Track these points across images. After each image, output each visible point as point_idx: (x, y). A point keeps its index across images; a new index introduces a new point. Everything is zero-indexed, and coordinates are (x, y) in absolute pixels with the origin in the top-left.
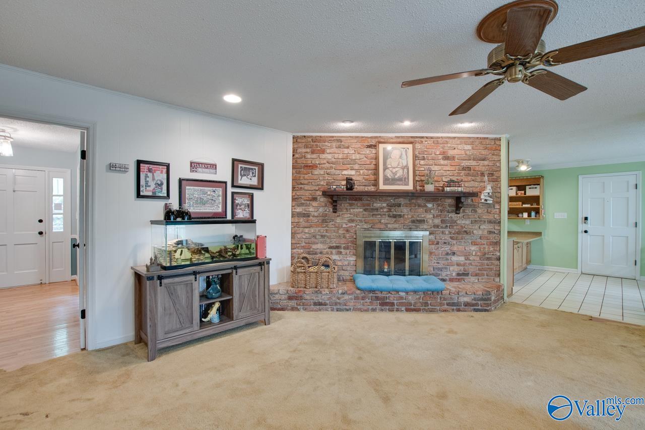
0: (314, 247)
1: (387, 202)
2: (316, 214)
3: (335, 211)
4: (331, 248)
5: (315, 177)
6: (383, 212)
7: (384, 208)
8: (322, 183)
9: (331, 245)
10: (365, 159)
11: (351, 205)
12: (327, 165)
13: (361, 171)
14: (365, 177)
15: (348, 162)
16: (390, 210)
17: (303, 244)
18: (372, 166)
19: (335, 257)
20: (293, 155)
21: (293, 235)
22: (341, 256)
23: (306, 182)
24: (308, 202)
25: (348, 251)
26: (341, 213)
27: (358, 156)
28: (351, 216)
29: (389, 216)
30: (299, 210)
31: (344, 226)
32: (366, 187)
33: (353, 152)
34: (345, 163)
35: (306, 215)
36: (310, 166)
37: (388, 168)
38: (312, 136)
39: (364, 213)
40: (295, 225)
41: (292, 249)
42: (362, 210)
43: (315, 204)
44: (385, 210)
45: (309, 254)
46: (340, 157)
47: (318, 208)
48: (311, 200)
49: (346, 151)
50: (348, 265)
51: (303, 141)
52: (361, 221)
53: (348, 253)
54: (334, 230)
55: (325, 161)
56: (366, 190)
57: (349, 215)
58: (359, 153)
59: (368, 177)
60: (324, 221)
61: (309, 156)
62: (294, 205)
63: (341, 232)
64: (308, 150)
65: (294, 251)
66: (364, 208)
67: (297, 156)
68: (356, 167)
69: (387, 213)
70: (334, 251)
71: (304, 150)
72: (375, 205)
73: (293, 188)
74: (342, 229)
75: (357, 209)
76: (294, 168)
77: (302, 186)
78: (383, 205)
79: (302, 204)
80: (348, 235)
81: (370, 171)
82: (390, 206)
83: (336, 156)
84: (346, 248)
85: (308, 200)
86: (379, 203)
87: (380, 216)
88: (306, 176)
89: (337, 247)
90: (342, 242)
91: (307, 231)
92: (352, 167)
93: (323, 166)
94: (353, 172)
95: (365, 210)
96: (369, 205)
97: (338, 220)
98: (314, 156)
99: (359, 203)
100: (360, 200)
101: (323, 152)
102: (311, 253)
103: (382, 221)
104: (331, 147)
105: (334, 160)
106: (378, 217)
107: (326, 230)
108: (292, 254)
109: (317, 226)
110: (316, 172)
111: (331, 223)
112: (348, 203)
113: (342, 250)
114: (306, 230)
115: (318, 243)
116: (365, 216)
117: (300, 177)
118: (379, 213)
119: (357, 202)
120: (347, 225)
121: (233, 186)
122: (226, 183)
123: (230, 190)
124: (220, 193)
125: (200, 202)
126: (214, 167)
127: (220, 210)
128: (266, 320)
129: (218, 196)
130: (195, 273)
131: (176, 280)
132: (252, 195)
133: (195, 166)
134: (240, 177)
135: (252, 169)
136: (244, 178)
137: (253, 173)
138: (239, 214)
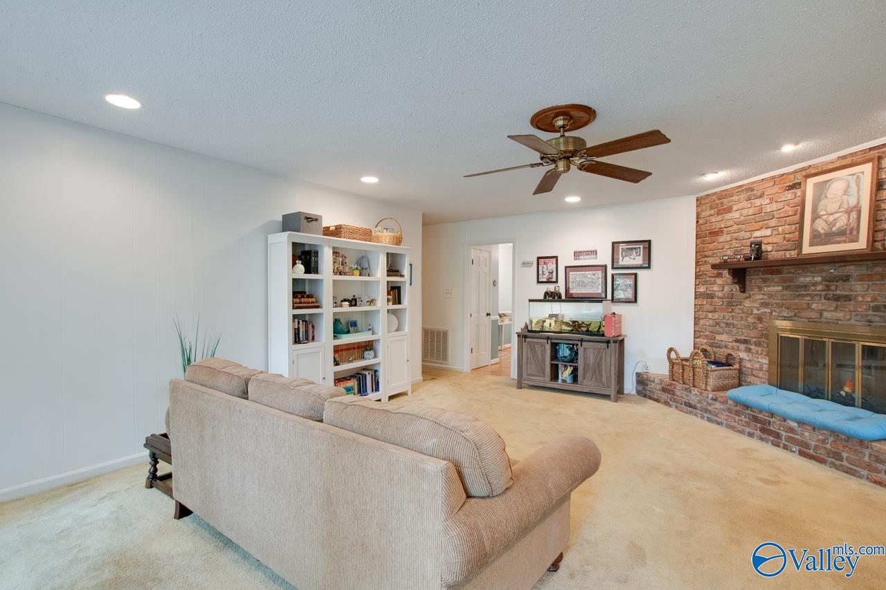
0: (718, 337)
1: (824, 274)
2: (720, 294)
3: (743, 290)
4: (737, 341)
5: (720, 246)
6: (815, 290)
7: (815, 284)
8: (728, 253)
9: (739, 338)
10: (787, 208)
11: (765, 281)
12: (735, 227)
13: (780, 229)
14: (786, 236)
15: (761, 218)
16: (828, 288)
17: (707, 333)
18: (797, 217)
19: (743, 355)
20: (697, 222)
21: (697, 320)
22: (750, 354)
23: (710, 253)
24: (712, 279)
25: (760, 349)
26: (752, 293)
27: (774, 206)
28: (765, 297)
29: (827, 298)
30: (702, 289)
31: (755, 311)
32: (788, 253)
33: (768, 201)
34: (757, 219)
35: (710, 296)
36: (715, 232)
37: (819, 217)
38: (716, 193)
39: (786, 292)
40: (698, 308)
41: (694, 338)
42: (780, 288)
43: (719, 281)
44: (819, 288)
45: (712, 345)
46: (750, 213)
47: (723, 285)
48: (715, 277)
49: (758, 202)
50: (761, 369)
51: (707, 201)
52: (780, 306)
53: (760, 352)
54: (742, 317)
55: (731, 223)
56: (788, 256)
57: (761, 297)
58: (777, 202)
59: (791, 236)
60: (730, 304)
61: (713, 219)
62: (697, 283)
63: (751, 320)
64: (712, 212)
65: (697, 340)
66: (785, 285)
67: (701, 221)
68: (773, 223)
69: (824, 293)
70: (742, 346)
71: (708, 213)
72: (802, 279)
73: (697, 263)
74: (751, 317)
75: (774, 286)
76: (697, 237)
77: (706, 259)
78: (815, 279)
79: (706, 283)
80: (761, 325)
81: (794, 227)
82: (830, 280)
83: (745, 212)
84: (758, 344)
85: (712, 277)
86: (809, 276)
87: (809, 298)
88: (711, 246)
89: (745, 342)
90: (752, 335)
91: (710, 317)
92: (767, 224)
93: (729, 229)
94: (768, 232)
95: (786, 288)
96: (791, 280)
97: (747, 303)
98: (719, 218)
99: (776, 278)
100: (779, 272)
101: (729, 210)
102: (714, 345)
103: (814, 306)
104: (739, 201)
105: (742, 218)
106: (806, 298)
107: (732, 316)
108: (694, 344)
109: (722, 310)
110: (721, 239)
111: (739, 307)
112: (762, 278)
113: (753, 347)
114: (710, 315)
115: (722, 334)
116: (785, 298)
117: (704, 248)
118: (810, 292)
119: (774, 276)
120: (758, 310)
121: (613, 268)
122: (605, 266)
123: (610, 272)
124: (600, 276)
125: (582, 284)
126: (594, 252)
127: (600, 291)
128: (612, 396)
129: (599, 278)
130: (548, 338)
131: (534, 340)
132: (636, 275)
133: (577, 254)
134: (621, 258)
135: (636, 248)
136: (626, 259)
137: (637, 252)
138: (620, 295)
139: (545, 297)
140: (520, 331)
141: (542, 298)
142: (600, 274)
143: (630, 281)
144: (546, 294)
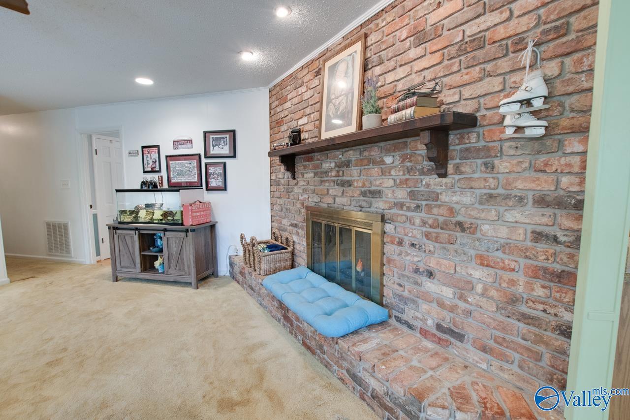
0: (283, 222)
1: (336, 160)
3: (294, 177)
4: (292, 225)
7: (332, 170)
9: (293, 222)
12: (289, 116)
13: (312, 116)
15: (302, 106)
16: (338, 174)
17: (278, 218)
19: (295, 238)
20: (270, 113)
21: (272, 206)
22: (299, 237)
25: (303, 233)
26: (298, 180)
28: (305, 183)
29: (338, 184)
30: (274, 177)
31: (300, 197)
34: (300, 108)
35: (278, 183)
36: (279, 122)
37: (331, 101)
39: (316, 179)
40: (272, 195)
41: (271, 222)
42: (313, 175)
44: (333, 174)
46: (296, 101)
49: (300, 90)
50: (304, 251)
51: (275, 92)
53: (303, 236)
54: (294, 203)
55: (287, 112)
57: (303, 183)
59: (317, 123)
60: (288, 190)
61: (278, 109)
62: (271, 171)
63: (298, 205)
64: (278, 102)
65: (273, 224)
66: (315, 171)
67: (272, 112)
68: (308, 110)
69: (336, 179)
70: (294, 230)
71: (275, 104)
72: (324, 166)
74: (298, 202)
75: (309, 173)
76: (270, 128)
78: (331, 165)
82: (339, 166)
84: (302, 228)
86: (328, 162)
87: (328, 184)
90: (299, 220)
91: (278, 203)
94: (306, 119)
95: (316, 175)
96: (318, 167)
97: (296, 190)
98: (281, 108)
99: (311, 164)
100: (312, 159)
101: (286, 100)
103: (331, 192)
104: (291, 91)
105: (292, 107)
106: (326, 184)
109: (284, 196)
111: (292, 193)
112: (303, 166)
113: (299, 230)
114: (278, 201)
115: (285, 218)
116: (315, 184)
117: (274, 138)
118: (329, 178)
119: (309, 163)
120: (302, 196)
121: (206, 157)
122: (200, 155)
123: (204, 161)
124: (196, 165)
125: (181, 174)
126: (190, 141)
127: (196, 180)
128: (193, 284)
129: (194, 167)
130: (136, 229)
131: (124, 232)
132: (225, 164)
133: (176, 143)
134: (212, 148)
135: (223, 138)
136: (216, 148)
137: (224, 142)
138: (213, 183)
139: (142, 187)
140: (111, 222)
141: (139, 187)
142: (195, 163)
143: (220, 170)
144: (144, 183)
